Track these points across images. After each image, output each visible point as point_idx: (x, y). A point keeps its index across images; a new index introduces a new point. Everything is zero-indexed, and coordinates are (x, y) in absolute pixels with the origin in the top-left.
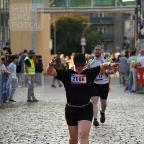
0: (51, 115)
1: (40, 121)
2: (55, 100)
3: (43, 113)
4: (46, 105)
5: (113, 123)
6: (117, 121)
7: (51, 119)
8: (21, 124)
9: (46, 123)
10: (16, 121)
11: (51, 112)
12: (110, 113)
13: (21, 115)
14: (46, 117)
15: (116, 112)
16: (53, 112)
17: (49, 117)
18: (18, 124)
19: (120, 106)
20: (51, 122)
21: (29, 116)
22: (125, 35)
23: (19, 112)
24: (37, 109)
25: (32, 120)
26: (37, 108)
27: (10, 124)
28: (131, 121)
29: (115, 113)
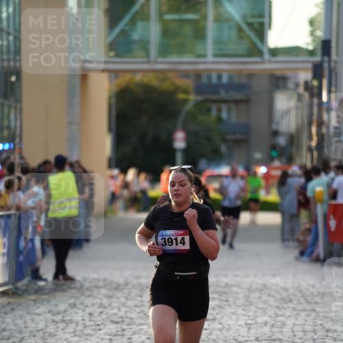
0: (142, 315)
1: (119, 329)
2: (138, 278)
3: (119, 309)
4: (121, 290)
5: (295, 336)
6: (304, 331)
7: (144, 324)
8: (75, 335)
9: (134, 333)
10: (61, 328)
11: (137, 306)
12: (280, 310)
13: (68, 313)
14: (131, 319)
15: (294, 309)
16: (142, 308)
17: (136, 318)
18: (68, 336)
19: (299, 294)
20: (146, 332)
21: (87, 315)
22: (274, 127)
23: (62, 307)
24: (101, 299)
25: (98, 325)
26: (100, 296)
27: (47, 334)
28: (335, 331)
29: (291, 312)
